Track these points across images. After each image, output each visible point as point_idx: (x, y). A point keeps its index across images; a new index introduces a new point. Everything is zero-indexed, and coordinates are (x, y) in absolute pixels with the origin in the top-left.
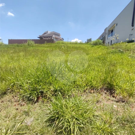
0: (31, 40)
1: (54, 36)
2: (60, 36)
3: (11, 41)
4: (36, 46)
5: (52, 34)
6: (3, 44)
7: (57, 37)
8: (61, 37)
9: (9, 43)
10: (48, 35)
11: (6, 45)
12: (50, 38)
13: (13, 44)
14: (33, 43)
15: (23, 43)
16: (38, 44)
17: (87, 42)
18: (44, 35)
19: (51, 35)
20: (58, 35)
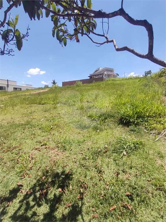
0: (79, 80)
1: (106, 73)
2: (113, 71)
3: (64, 84)
4: (83, 86)
5: (104, 70)
6: (58, 86)
7: (109, 73)
8: (115, 72)
9: (63, 85)
10: (100, 72)
11: (60, 87)
12: (101, 76)
13: (65, 86)
14: (81, 83)
15: (73, 84)
16: (86, 84)
17: (144, 75)
18: (95, 73)
19: (102, 73)
20: (111, 70)
